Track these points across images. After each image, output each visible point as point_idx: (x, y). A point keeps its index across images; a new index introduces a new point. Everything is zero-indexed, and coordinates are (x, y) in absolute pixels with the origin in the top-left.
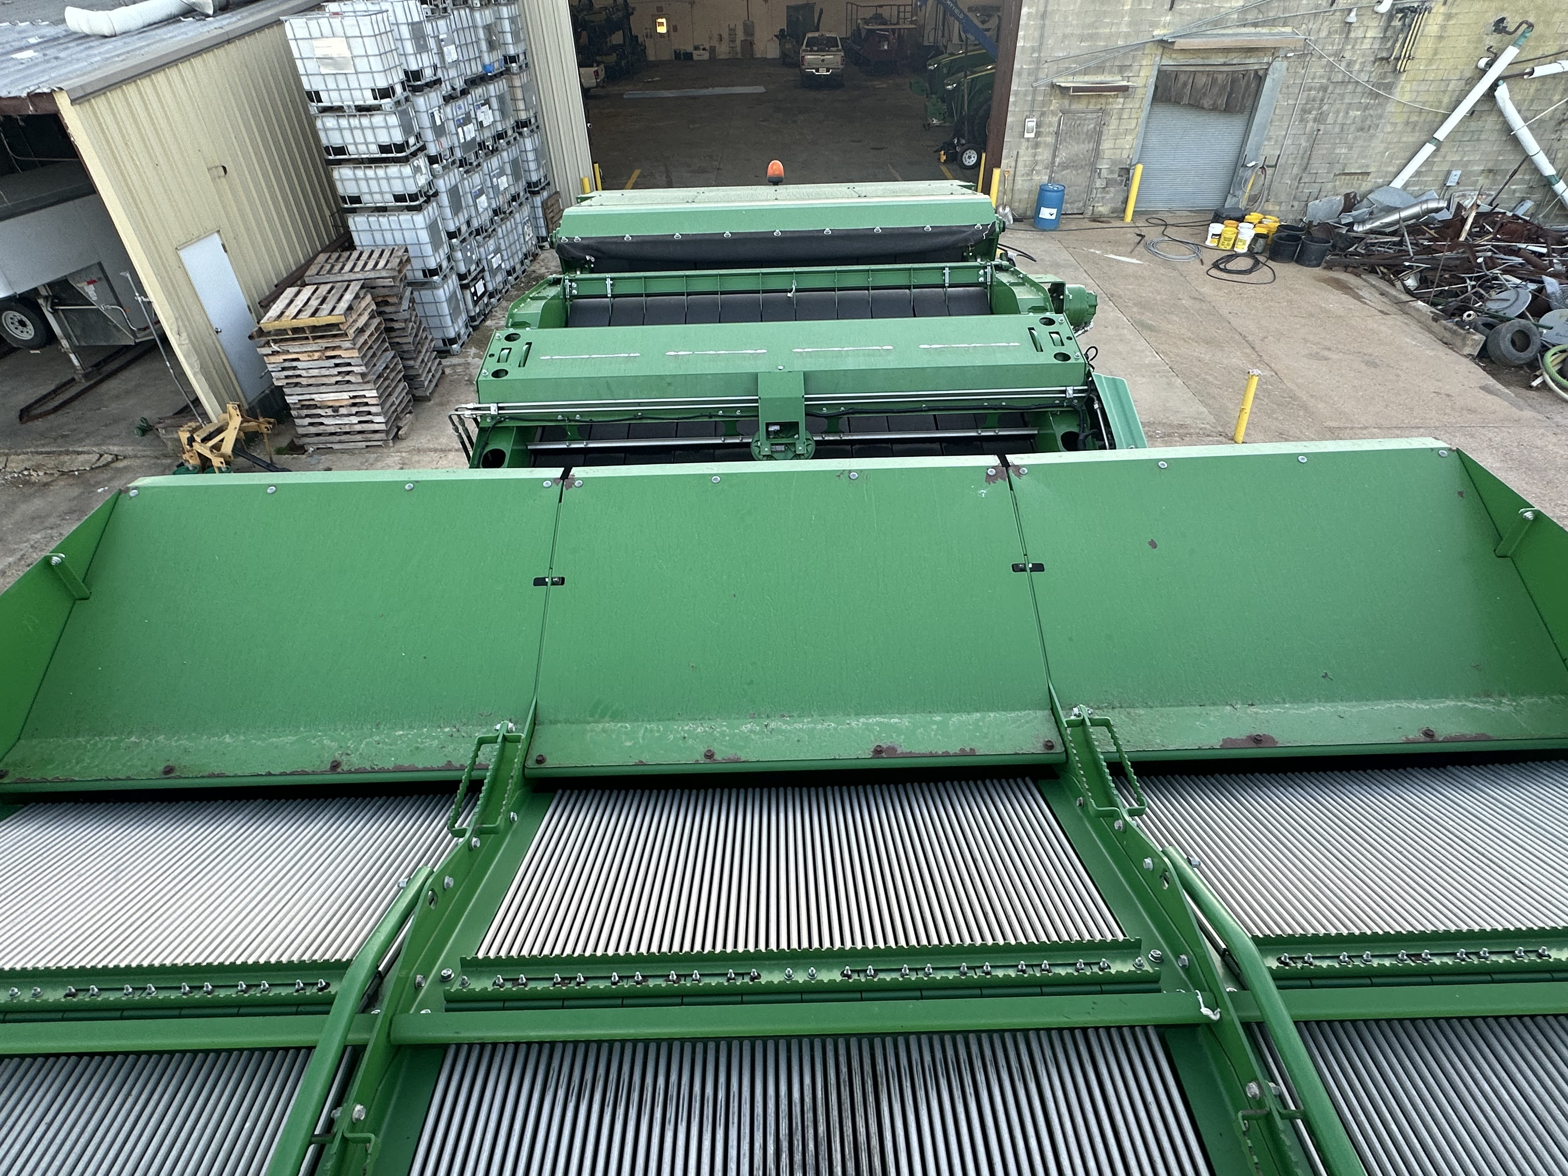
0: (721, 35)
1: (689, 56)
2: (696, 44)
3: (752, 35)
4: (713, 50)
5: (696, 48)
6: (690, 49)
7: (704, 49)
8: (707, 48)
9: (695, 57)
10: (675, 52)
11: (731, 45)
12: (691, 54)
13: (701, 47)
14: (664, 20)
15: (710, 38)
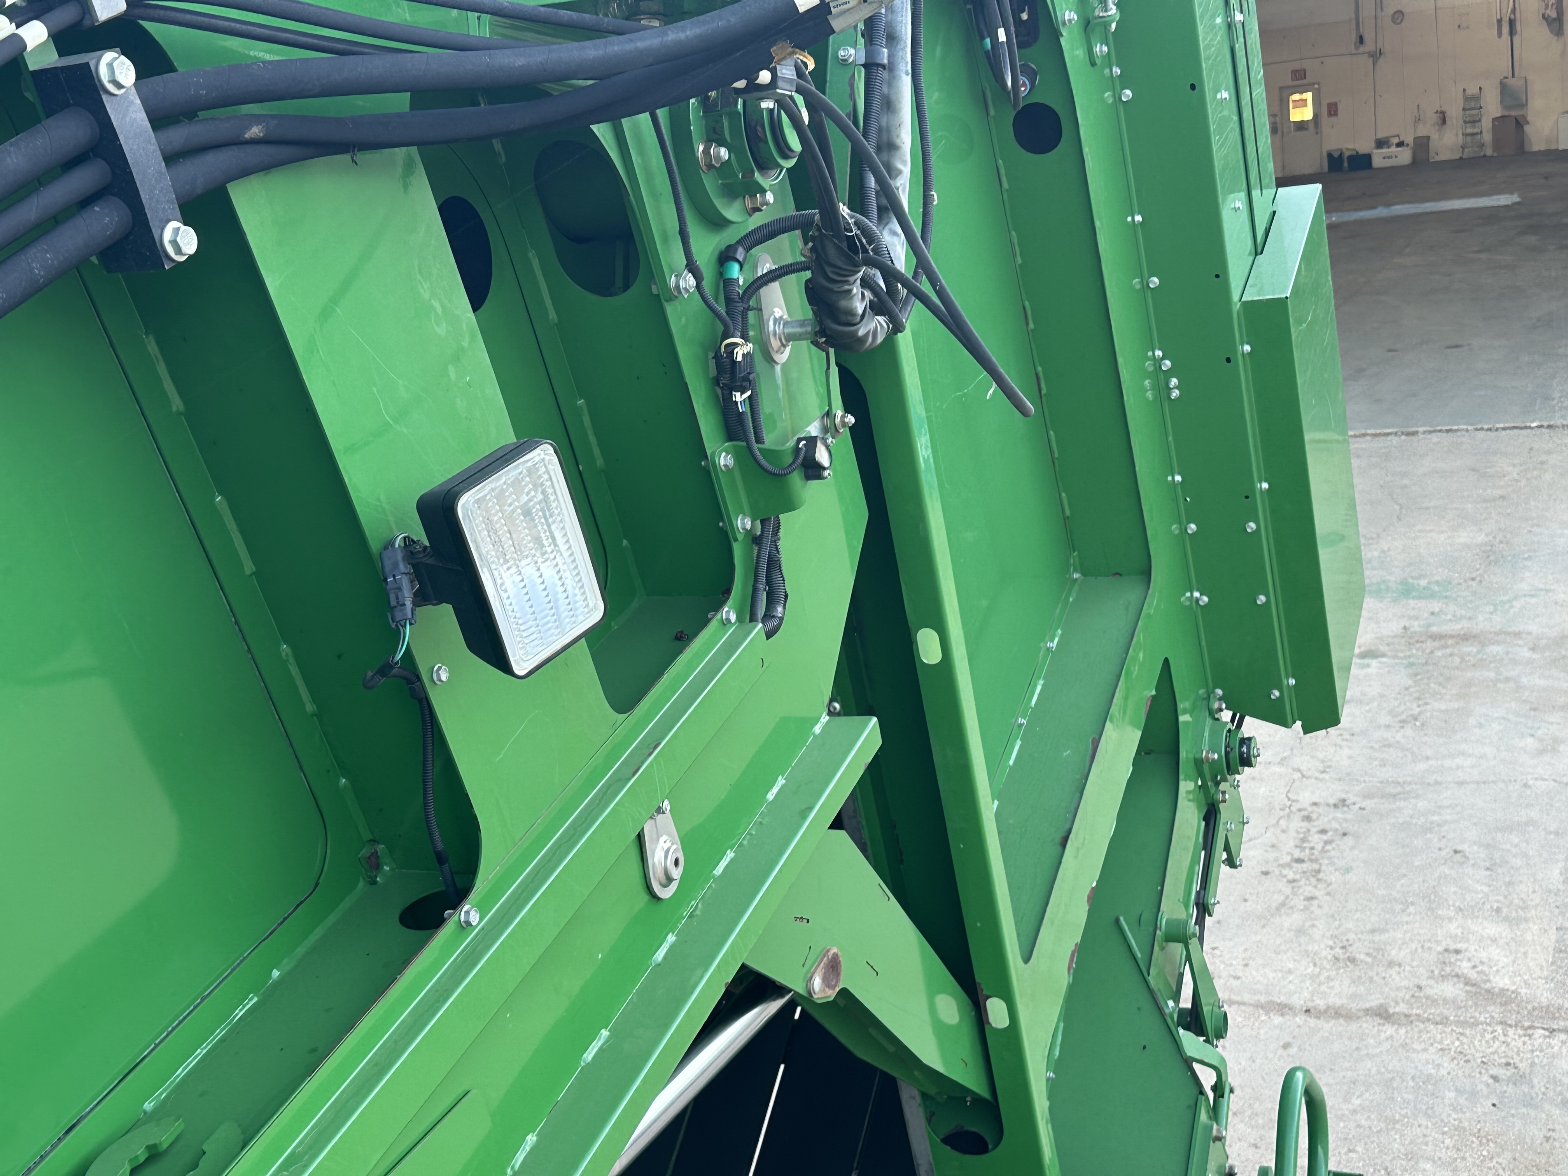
0: (1443, 113)
1: (1362, 162)
2: (1380, 135)
3: (1523, 105)
4: (1422, 145)
5: (1381, 143)
6: (1364, 146)
7: (1400, 144)
8: (1409, 139)
9: (1378, 161)
10: (1330, 156)
11: (1469, 131)
12: (1368, 157)
13: (1395, 141)
14: (1308, 96)
15: (1418, 120)
